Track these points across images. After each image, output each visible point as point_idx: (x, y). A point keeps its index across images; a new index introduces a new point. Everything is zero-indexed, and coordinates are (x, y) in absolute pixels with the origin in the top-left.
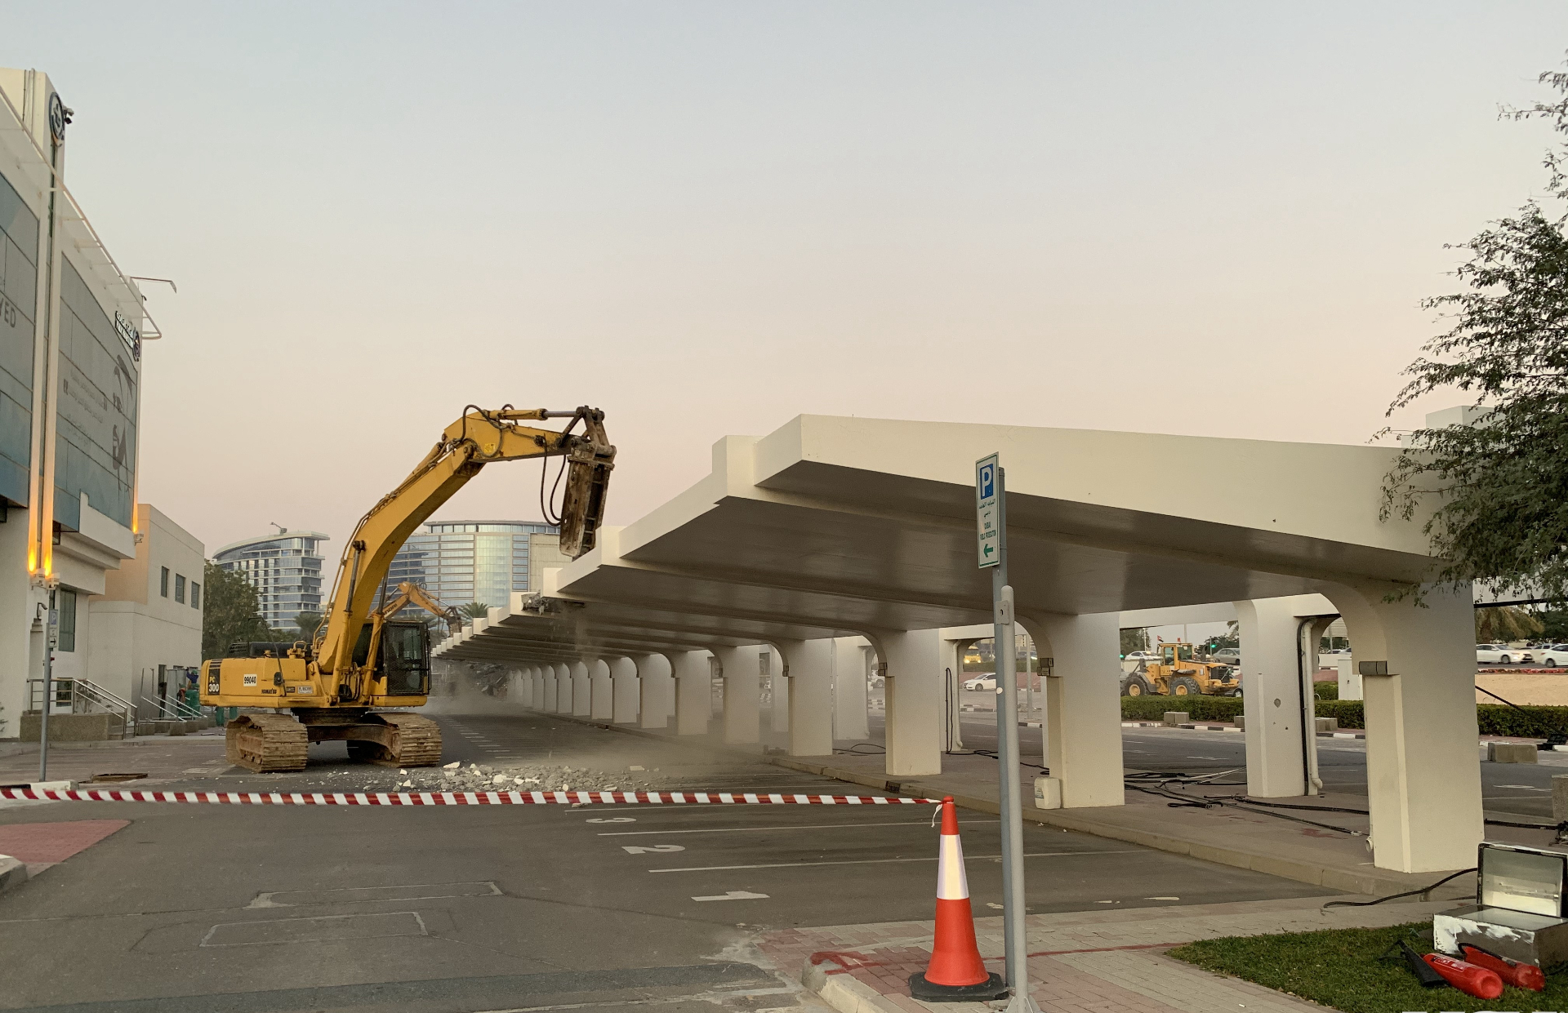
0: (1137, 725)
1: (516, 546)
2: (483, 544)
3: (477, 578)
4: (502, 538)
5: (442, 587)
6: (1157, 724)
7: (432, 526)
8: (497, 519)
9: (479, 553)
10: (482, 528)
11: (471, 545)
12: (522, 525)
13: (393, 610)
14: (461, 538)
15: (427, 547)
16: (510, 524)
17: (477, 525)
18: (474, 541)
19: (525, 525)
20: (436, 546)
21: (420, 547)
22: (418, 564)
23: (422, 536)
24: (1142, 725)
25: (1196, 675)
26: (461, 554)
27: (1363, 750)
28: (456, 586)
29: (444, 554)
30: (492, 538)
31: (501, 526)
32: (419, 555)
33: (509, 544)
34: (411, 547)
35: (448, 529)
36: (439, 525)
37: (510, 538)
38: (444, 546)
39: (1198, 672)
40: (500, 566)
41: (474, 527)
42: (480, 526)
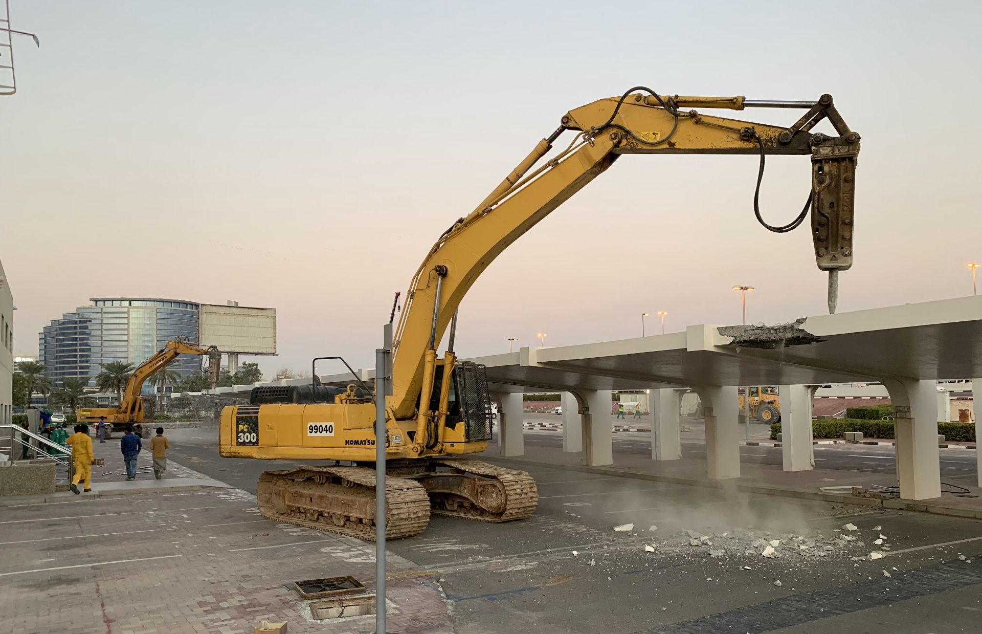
0: (831, 442)
1: (159, 316)
2: (133, 314)
3: (131, 337)
4: (148, 311)
5: (104, 344)
6: (843, 442)
7: (96, 301)
8: (145, 297)
9: (132, 321)
10: (134, 303)
11: (126, 315)
12: (163, 302)
13: (164, 361)
14: (118, 310)
15: (93, 316)
16: (154, 301)
17: (130, 301)
18: (128, 312)
19: (165, 302)
20: (100, 316)
21: (87, 316)
22: (86, 328)
23: (89, 308)
24: (835, 442)
25: (775, 403)
26: (118, 321)
27: (976, 457)
28: (115, 344)
29: (105, 321)
30: (141, 310)
31: (148, 302)
32: (86, 322)
33: (154, 316)
34: (80, 316)
35: (108, 304)
36: (102, 301)
37: (155, 310)
38: (105, 315)
39: (777, 401)
40: (147, 330)
41: (128, 302)
42: (132, 302)
